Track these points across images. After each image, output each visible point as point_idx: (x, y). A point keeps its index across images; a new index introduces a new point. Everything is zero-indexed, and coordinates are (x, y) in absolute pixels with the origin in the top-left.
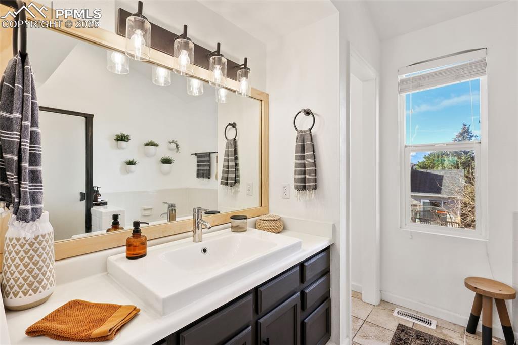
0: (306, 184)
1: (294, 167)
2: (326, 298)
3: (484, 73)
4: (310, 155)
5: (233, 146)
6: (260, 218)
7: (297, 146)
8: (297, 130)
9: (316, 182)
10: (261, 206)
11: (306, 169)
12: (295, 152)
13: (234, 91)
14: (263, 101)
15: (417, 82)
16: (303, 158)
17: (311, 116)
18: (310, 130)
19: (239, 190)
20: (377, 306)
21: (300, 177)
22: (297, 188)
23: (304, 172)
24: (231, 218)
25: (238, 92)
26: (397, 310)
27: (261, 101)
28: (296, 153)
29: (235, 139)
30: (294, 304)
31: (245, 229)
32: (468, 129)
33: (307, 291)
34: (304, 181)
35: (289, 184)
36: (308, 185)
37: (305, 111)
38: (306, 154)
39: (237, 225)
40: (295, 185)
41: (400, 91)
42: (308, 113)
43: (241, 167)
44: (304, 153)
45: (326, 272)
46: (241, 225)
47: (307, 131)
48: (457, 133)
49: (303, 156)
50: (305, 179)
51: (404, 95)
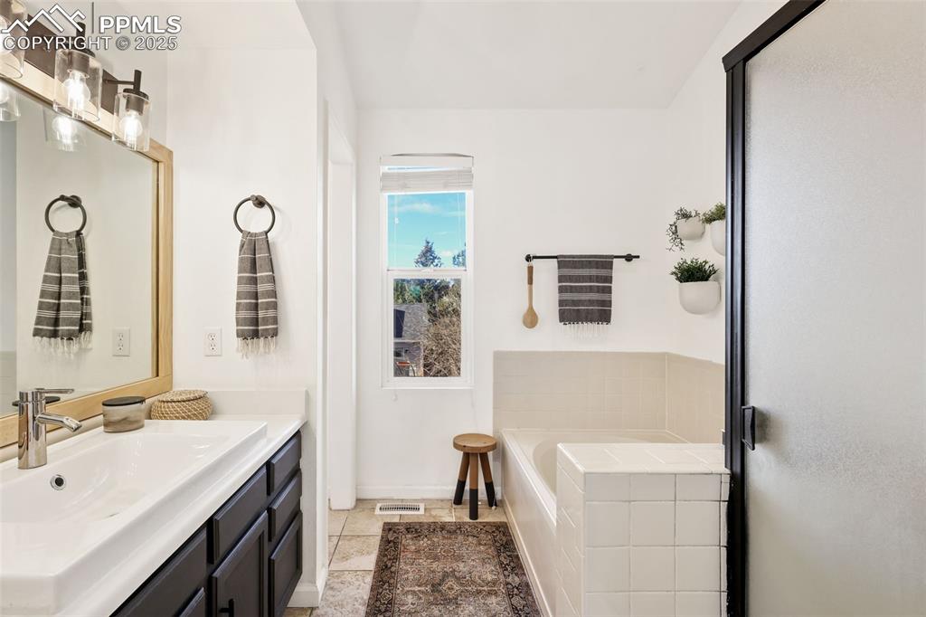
0: (260, 328)
1: (235, 297)
2: (296, 514)
3: (470, 186)
4: (267, 276)
5: (75, 248)
6: (161, 397)
7: (241, 260)
8: (241, 231)
9: (277, 324)
10: (158, 375)
11: (260, 301)
12: (236, 270)
13: (108, 135)
14: (161, 166)
15: (403, 180)
16: (254, 281)
17: (266, 209)
18: (266, 233)
19: (90, 346)
20: (353, 509)
21: (248, 314)
22: (240, 334)
23: (256, 307)
24: (104, 404)
25: (116, 137)
26: (379, 505)
27: (158, 162)
28: (239, 273)
29: (78, 233)
30: (260, 532)
31: (141, 424)
32: (431, 248)
33: (275, 507)
34: (255, 322)
35: (221, 330)
36: (264, 330)
37: (257, 199)
38: (258, 275)
39: (123, 417)
40: (237, 330)
41: (384, 189)
42: (260, 203)
43: (95, 295)
44: (256, 273)
45: (296, 473)
46: (133, 417)
47: (261, 234)
48: (419, 252)
49: (253, 277)
50: (257, 319)
51: (387, 194)
